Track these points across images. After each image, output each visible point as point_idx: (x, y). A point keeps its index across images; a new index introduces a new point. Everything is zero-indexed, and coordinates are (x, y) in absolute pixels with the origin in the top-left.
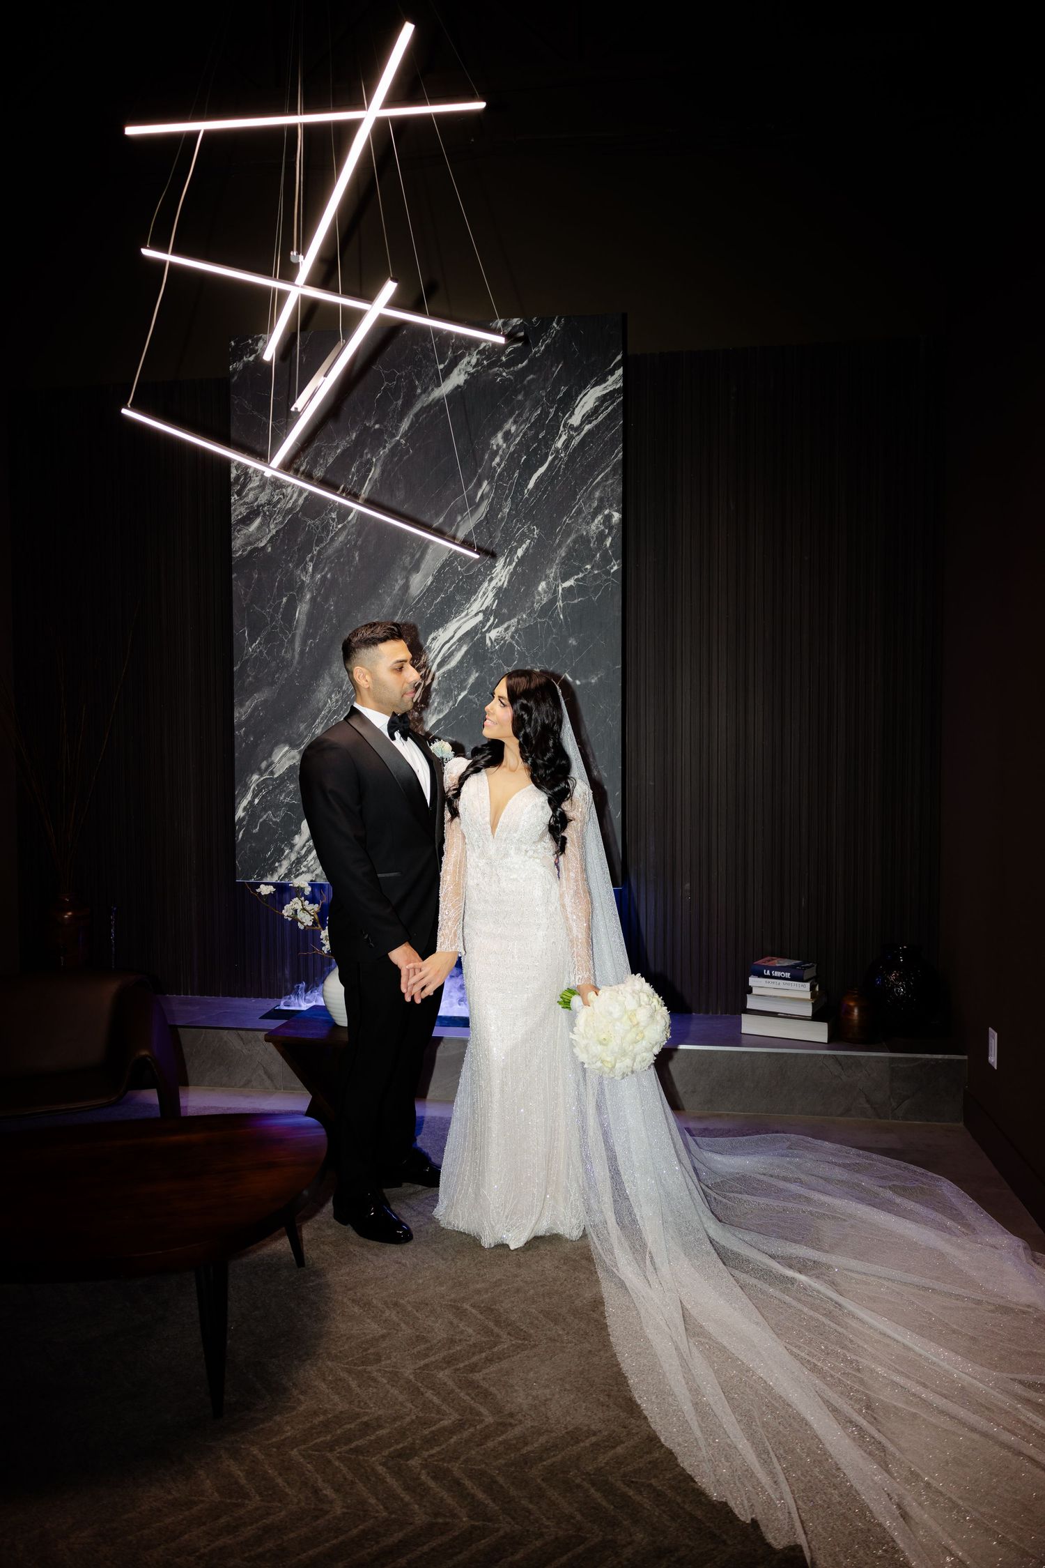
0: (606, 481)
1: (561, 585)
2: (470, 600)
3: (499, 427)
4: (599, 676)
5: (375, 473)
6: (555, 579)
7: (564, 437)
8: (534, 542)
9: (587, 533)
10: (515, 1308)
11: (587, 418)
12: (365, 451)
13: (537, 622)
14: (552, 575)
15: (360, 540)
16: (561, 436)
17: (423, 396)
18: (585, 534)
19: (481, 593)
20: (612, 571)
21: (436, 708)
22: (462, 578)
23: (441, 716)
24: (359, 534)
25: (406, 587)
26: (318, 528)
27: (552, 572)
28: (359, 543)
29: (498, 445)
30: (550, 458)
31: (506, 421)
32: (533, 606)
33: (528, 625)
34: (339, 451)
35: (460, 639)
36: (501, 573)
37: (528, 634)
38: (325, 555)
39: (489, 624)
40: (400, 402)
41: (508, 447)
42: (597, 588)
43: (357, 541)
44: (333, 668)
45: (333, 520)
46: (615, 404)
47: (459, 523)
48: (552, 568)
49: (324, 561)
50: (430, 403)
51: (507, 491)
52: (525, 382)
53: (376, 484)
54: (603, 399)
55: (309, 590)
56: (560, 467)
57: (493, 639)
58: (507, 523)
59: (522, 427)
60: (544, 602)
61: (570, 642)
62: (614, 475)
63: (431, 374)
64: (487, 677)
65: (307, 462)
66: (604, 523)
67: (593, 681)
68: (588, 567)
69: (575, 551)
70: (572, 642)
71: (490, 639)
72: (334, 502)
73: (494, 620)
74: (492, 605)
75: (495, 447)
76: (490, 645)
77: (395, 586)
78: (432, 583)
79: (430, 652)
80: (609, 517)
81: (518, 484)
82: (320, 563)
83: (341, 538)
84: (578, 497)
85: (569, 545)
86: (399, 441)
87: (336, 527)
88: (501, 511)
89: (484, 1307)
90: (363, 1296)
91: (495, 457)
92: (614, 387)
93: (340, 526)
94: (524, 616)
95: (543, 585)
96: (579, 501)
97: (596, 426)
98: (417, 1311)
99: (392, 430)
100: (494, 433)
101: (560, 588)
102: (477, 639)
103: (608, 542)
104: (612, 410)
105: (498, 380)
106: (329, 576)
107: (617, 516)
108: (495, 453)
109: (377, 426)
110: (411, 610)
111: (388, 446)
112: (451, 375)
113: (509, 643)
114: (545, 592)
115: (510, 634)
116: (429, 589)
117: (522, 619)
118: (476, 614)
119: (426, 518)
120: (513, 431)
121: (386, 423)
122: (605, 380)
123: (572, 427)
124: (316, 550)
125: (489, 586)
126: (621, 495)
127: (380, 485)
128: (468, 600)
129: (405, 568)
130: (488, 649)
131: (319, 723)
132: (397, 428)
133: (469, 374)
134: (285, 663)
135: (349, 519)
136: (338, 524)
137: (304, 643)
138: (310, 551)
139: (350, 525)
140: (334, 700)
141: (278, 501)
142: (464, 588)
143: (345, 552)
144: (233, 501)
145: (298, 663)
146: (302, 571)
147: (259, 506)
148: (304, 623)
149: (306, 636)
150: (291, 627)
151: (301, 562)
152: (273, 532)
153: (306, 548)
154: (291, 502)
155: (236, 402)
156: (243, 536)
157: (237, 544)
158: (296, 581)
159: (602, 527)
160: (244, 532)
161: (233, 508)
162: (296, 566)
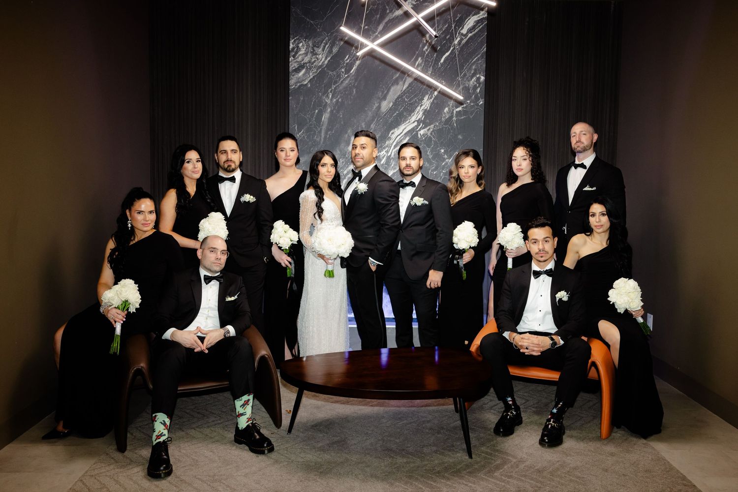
0: (478, 61)
6: (452, 107)
7: (459, 39)
9: (469, 85)
11: (470, 31)
13: (443, 127)
14: (451, 104)
16: (457, 38)
17: (390, 14)
18: (467, 86)
19: (416, 112)
20: (480, 104)
21: (393, 167)
22: (407, 105)
23: (395, 171)
24: (356, 81)
25: (379, 107)
26: (335, 76)
28: (356, 84)
30: (452, 48)
32: (441, 119)
33: (439, 128)
35: (405, 134)
36: (426, 103)
37: (439, 132)
38: (338, 90)
39: (420, 127)
40: (378, 16)
41: (431, 42)
42: (472, 112)
43: (355, 83)
44: (341, 146)
45: (343, 72)
46: (483, 25)
47: (406, 77)
48: (451, 101)
49: (338, 92)
50: (393, 18)
51: (430, 63)
54: (478, 22)
55: (329, 107)
56: (456, 53)
57: (422, 135)
60: (447, 118)
62: (482, 58)
65: (330, 43)
66: (476, 81)
68: (469, 101)
70: (460, 137)
71: (420, 134)
73: (423, 125)
74: (421, 118)
75: (425, 42)
76: (420, 137)
77: (373, 107)
78: (392, 106)
79: (390, 139)
80: (479, 79)
81: (436, 60)
82: (336, 93)
83: (347, 82)
84: (465, 68)
86: (377, 35)
87: (344, 76)
88: (427, 72)
91: (425, 46)
92: (483, 16)
93: (346, 76)
94: (437, 124)
95: (446, 110)
96: (465, 70)
97: (474, 35)
99: (374, 29)
101: (455, 111)
102: (414, 134)
103: (478, 90)
104: (482, 27)
106: (340, 100)
107: (483, 78)
108: (425, 44)
109: (366, 27)
110: (381, 120)
113: (429, 136)
114: (448, 113)
115: (430, 132)
116: (391, 109)
118: (414, 122)
121: (371, 26)
122: (479, 13)
123: (462, 34)
124: (333, 87)
125: (420, 109)
126: (485, 68)
128: (410, 115)
129: (379, 98)
130: (419, 139)
132: (377, 29)
133: (413, 5)
134: (316, 143)
135: (351, 72)
136: (345, 74)
137: (326, 133)
138: (331, 87)
139: (352, 75)
140: (341, 162)
141: (314, 62)
142: (408, 109)
143: (348, 89)
144: (290, 60)
145: (323, 143)
146: (326, 97)
147: (304, 64)
148: (327, 123)
149: (328, 130)
150: (320, 125)
151: (326, 93)
152: (312, 77)
153: (329, 86)
154: (321, 62)
155: (293, 10)
156: (295, 78)
157: (292, 81)
158: (323, 102)
159: (476, 83)
160: (297, 76)
161: (290, 64)
162: (323, 94)
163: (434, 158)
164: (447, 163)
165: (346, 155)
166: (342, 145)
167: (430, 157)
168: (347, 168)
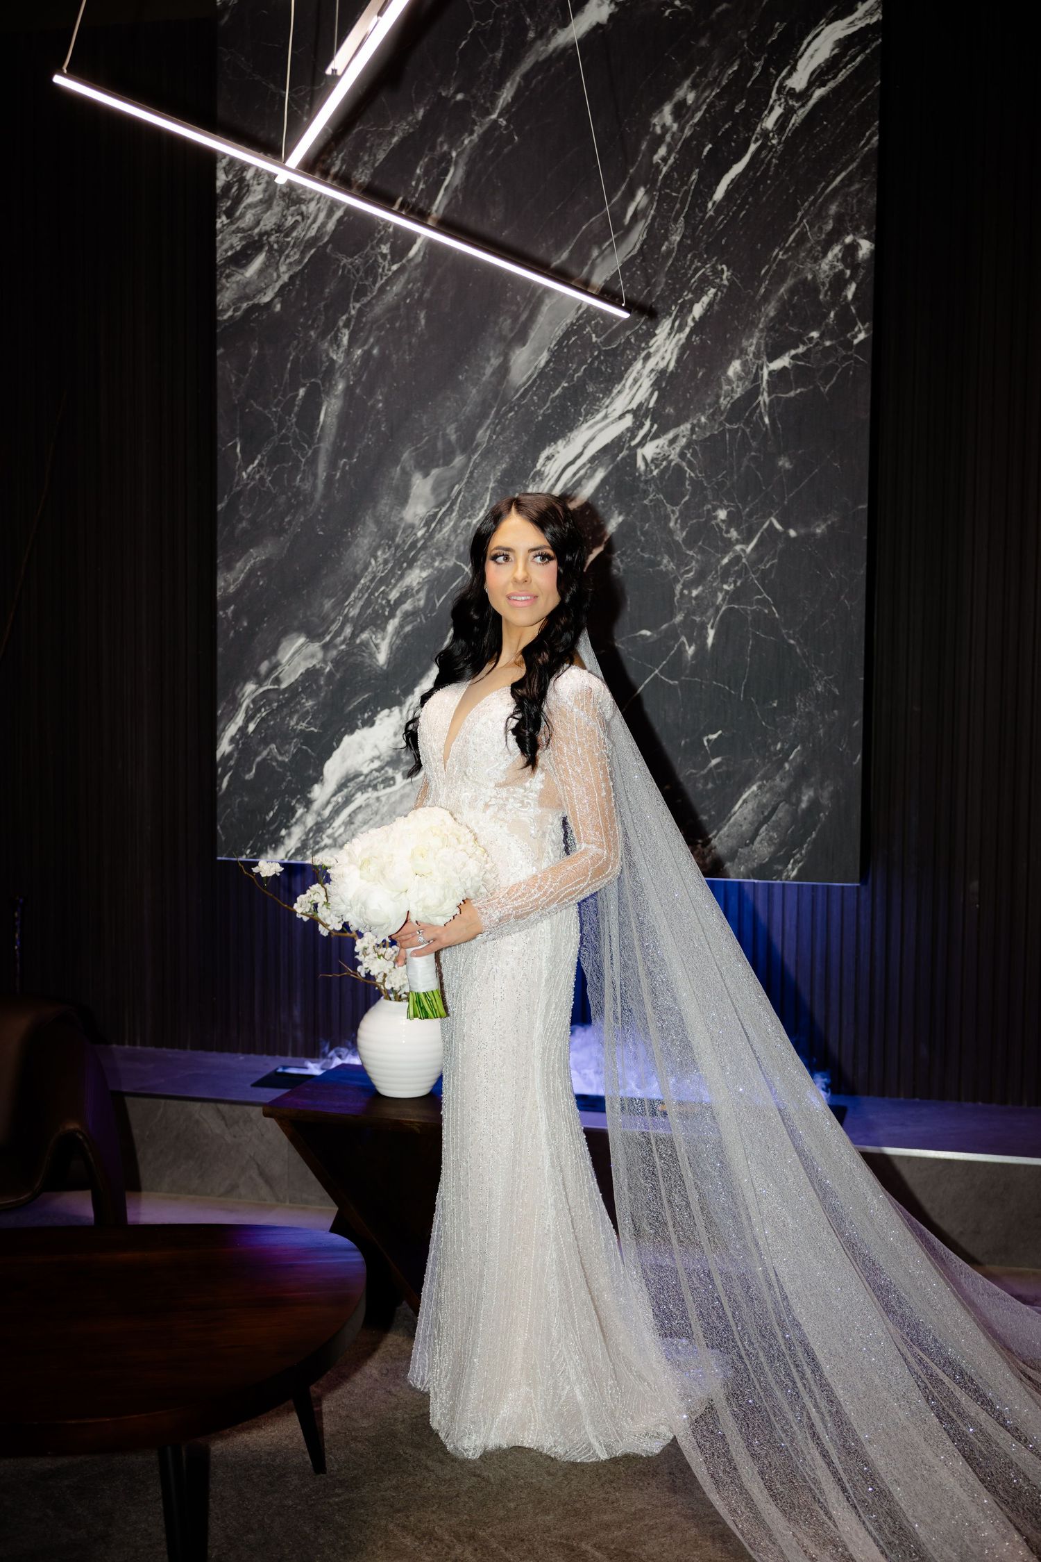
0: (850, 185)
1: (768, 366)
2: (611, 392)
3: (668, 96)
4: (829, 522)
5: (454, 177)
6: (757, 356)
7: (778, 111)
8: (722, 292)
9: (815, 277)
10: (665, 1554)
11: (818, 78)
12: (440, 139)
13: (724, 430)
14: (752, 348)
15: (429, 290)
16: (772, 109)
17: (539, 43)
18: (810, 277)
19: (630, 381)
20: (856, 342)
22: (598, 357)
24: (427, 279)
25: (503, 370)
26: (358, 273)
27: (752, 344)
28: (427, 295)
29: (663, 127)
30: (753, 147)
31: (679, 84)
32: (717, 402)
33: (708, 434)
34: (395, 140)
35: (593, 459)
36: (665, 347)
37: (709, 450)
38: (370, 317)
39: (642, 433)
40: (499, 55)
41: (681, 129)
42: (830, 371)
43: (423, 292)
45: (384, 256)
46: (868, 51)
47: (595, 260)
48: (751, 336)
49: (368, 326)
50: (551, 56)
51: (678, 206)
52: (713, 16)
53: (457, 196)
54: (845, 45)
55: (342, 376)
56: (770, 161)
57: (649, 459)
58: (676, 259)
59: (706, 94)
60: (736, 396)
61: (780, 463)
62: (863, 176)
63: (552, 6)
64: (638, 524)
65: (343, 161)
66: (843, 259)
67: (818, 531)
68: (815, 334)
69: (793, 307)
70: (785, 463)
71: (644, 458)
72: (387, 224)
73: (652, 426)
74: (648, 400)
75: (658, 130)
76: (643, 467)
77: (484, 368)
78: (547, 363)
79: (542, 480)
80: (854, 247)
81: (697, 192)
82: (362, 329)
83: (396, 288)
84: (800, 214)
85: (781, 297)
86: (495, 121)
87: (389, 270)
88: (667, 239)
89: (615, 1549)
90: (420, 1521)
91: (659, 146)
92: (868, 21)
93: (395, 267)
94: (703, 419)
95: (735, 367)
96: (801, 220)
97: (833, 91)
98: (506, 1549)
99: (485, 102)
100: (657, 107)
101: (765, 372)
102: (623, 459)
103: (850, 292)
104: (862, 63)
105: (667, 13)
106: (375, 351)
107: (866, 247)
108: (657, 141)
109: (460, 97)
110: (510, 412)
111: (479, 130)
112: (588, 6)
113: (676, 464)
114: (740, 378)
115: (678, 450)
116: (542, 374)
117: (699, 424)
118: (621, 417)
119: (540, 252)
120: (690, 102)
121: (474, 91)
122: (852, 10)
123: (792, 93)
124: (354, 308)
125: (644, 367)
126: (874, 210)
127: (463, 197)
128: (607, 392)
129: (502, 338)
130: (640, 475)
131: (356, 598)
132: (493, 99)
133: (617, 4)
134: (301, 498)
135: (412, 253)
136: (393, 262)
137: (333, 465)
138: (346, 310)
139: (412, 264)
140: (380, 560)
141: (295, 226)
142: (602, 373)
143: (402, 311)
144: (219, 226)
145: (325, 497)
146: (331, 344)
147: (261, 235)
148: (334, 431)
149: (337, 453)
150: (312, 436)
151: (330, 329)
152: (285, 278)
153: (339, 304)
154: (316, 226)
155: (226, 59)
156: (234, 286)
157: (225, 298)
158: (321, 360)
159: (840, 266)
160: (237, 278)
161: (219, 238)
162: (323, 335)
163: (690, 541)
164: (737, 559)
165: (396, 534)
166: (384, 505)
167: (680, 536)
168: (398, 581)
